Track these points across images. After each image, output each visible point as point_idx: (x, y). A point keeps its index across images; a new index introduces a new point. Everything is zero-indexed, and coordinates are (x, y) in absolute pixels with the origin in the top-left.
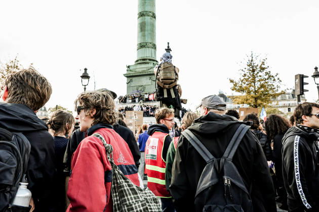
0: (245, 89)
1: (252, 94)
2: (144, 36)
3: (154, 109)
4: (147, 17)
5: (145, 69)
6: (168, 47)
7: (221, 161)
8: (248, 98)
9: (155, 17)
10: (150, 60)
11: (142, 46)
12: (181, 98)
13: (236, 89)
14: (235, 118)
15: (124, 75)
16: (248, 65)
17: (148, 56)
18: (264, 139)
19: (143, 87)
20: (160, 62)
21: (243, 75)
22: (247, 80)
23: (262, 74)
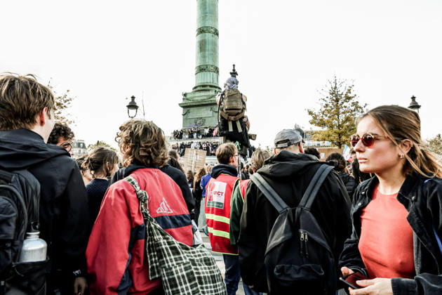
0: (326, 122)
1: (336, 129)
2: (204, 57)
3: (215, 146)
4: (207, 33)
5: (205, 98)
6: (234, 70)
7: (297, 211)
8: (330, 133)
9: (217, 34)
10: (211, 86)
11: (201, 69)
12: (249, 133)
13: (315, 123)
14: (314, 157)
15: (180, 104)
16: (331, 94)
17: (208, 81)
18: (352, 183)
19: (203, 120)
20: (223, 90)
21: (324, 105)
22: (329, 112)
23: (348, 104)
